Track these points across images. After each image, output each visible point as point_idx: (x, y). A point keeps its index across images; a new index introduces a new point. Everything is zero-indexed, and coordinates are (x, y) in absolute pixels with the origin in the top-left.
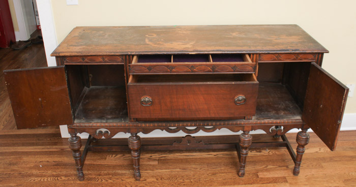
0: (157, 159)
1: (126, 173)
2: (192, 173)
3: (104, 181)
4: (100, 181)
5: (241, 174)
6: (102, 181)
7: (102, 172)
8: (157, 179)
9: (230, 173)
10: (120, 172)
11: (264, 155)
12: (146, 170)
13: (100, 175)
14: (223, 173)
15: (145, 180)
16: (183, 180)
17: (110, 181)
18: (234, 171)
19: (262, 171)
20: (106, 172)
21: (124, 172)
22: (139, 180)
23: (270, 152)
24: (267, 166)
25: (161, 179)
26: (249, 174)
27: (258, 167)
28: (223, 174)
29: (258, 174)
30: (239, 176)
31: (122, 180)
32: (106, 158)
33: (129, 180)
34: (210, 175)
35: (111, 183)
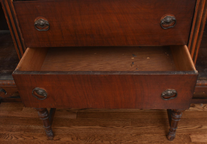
0: (77, 111)
1: (39, 129)
2: (114, 132)
3: (14, 138)
4: (10, 138)
5: (171, 138)
6: (12, 138)
7: (15, 126)
8: (72, 139)
9: (158, 133)
10: (33, 127)
11: (198, 111)
12: (62, 126)
13: (11, 131)
14: (149, 133)
15: (59, 140)
16: (102, 141)
17: (20, 139)
18: (162, 131)
19: (195, 132)
20: (18, 127)
21: (38, 127)
22: (52, 139)
23: (205, 108)
24: (202, 126)
25: (77, 139)
26: (180, 136)
27: (191, 128)
28: (148, 135)
29: (191, 137)
30: (168, 140)
31: (34, 138)
32: (22, 109)
33: (40, 139)
34: (133, 135)
35: (21, 141)
